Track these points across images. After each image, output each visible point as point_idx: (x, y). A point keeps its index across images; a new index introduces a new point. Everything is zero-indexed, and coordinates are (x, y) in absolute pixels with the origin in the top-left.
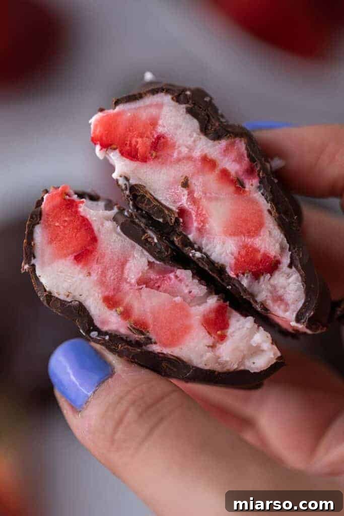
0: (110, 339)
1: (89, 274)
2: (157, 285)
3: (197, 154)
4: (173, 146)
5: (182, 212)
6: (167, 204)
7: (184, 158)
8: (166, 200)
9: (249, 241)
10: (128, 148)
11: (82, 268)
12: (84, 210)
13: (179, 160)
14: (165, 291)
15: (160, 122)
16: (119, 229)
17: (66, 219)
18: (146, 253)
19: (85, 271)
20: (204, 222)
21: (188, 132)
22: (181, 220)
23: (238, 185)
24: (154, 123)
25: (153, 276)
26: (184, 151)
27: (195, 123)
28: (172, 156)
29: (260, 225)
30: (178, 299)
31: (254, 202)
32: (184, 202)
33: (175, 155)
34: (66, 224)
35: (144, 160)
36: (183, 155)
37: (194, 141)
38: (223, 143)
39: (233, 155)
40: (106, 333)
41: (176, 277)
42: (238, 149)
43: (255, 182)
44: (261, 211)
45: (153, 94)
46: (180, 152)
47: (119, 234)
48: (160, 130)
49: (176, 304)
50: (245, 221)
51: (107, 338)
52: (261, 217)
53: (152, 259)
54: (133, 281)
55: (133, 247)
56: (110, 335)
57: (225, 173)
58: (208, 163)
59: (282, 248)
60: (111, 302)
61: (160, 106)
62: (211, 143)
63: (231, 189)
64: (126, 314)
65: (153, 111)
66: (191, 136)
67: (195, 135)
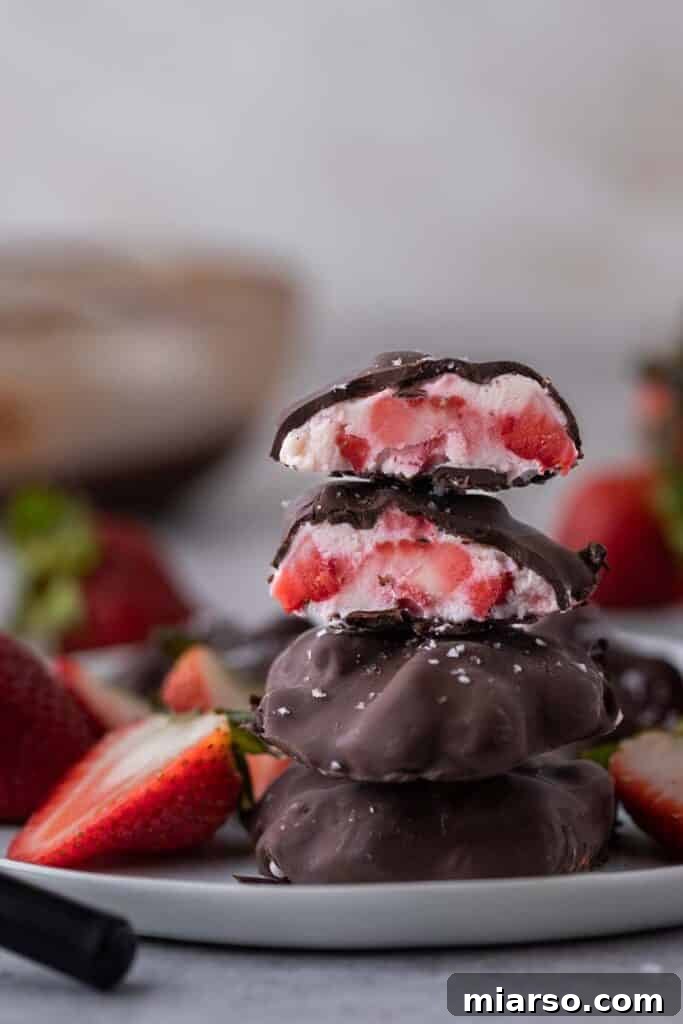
0: (434, 372)
1: (492, 414)
2: (428, 446)
3: (369, 548)
4: (347, 560)
5: (402, 603)
6: (384, 608)
7: (364, 561)
8: (380, 606)
9: (470, 581)
10: (316, 592)
11: (500, 416)
12: (535, 465)
13: (361, 566)
14: (417, 445)
15: (320, 550)
16: (494, 469)
17: (545, 447)
18: (456, 466)
19: (496, 413)
20: (424, 596)
21: (348, 538)
22: (407, 610)
23: (422, 544)
24: (317, 555)
25: (436, 451)
26: (358, 555)
27: (346, 526)
28: (352, 568)
29: (467, 559)
30: (401, 446)
31: (445, 545)
32: (395, 595)
33: (355, 565)
34: (543, 442)
35: (336, 589)
36: (360, 561)
37: (359, 541)
38: (381, 522)
39: (396, 524)
40: (442, 373)
41: (416, 464)
42: (396, 516)
43: (433, 528)
44: (457, 548)
45: (295, 533)
46: (356, 560)
47: (492, 466)
48: (326, 556)
49: (400, 441)
50: (453, 568)
51: (438, 371)
52: (463, 552)
53: (448, 464)
54: (449, 435)
55: (471, 464)
56: (437, 375)
57: (404, 544)
58: (384, 548)
59: (501, 560)
60: (456, 403)
61: (308, 537)
62: (371, 531)
63: (420, 552)
64: (435, 402)
65: (308, 546)
66: (352, 539)
67: (355, 536)
